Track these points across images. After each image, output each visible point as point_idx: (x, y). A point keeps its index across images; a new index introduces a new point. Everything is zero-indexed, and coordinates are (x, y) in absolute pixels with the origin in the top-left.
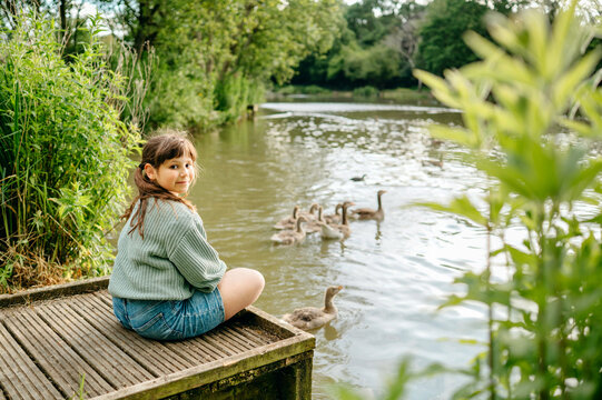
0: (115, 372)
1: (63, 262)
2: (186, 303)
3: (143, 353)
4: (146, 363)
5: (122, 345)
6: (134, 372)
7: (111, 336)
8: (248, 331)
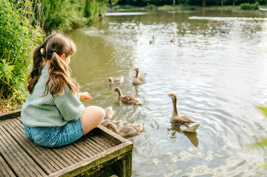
0: (22, 170)
1: (6, 97)
2: (62, 128)
3: (40, 156)
4: (40, 163)
5: (29, 151)
6: (33, 170)
7: (23, 146)
8: (97, 139)
